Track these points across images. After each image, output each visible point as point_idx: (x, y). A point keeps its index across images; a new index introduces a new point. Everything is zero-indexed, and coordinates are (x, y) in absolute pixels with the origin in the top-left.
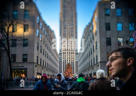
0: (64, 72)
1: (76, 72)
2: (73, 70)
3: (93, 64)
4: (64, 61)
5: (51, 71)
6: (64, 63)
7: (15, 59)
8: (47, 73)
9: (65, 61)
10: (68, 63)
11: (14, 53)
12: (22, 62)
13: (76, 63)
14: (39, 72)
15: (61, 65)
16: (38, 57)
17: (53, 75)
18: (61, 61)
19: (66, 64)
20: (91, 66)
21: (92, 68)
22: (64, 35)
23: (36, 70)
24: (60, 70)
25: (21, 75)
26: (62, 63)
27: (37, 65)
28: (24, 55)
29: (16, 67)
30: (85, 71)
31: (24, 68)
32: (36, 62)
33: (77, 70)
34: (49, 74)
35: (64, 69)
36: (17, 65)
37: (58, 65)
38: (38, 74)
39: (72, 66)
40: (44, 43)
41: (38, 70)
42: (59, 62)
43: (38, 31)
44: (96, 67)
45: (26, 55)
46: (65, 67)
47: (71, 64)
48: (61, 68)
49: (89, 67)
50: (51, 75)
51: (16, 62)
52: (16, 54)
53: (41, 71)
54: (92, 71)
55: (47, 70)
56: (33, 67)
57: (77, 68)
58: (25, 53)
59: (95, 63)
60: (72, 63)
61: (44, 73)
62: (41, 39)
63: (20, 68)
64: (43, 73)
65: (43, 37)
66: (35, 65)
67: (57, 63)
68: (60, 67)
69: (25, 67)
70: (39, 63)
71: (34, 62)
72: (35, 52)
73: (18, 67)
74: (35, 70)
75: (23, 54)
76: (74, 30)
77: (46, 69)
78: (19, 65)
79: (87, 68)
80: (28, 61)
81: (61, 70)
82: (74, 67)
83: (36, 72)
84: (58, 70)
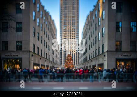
0: (64, 64)
1: (77, 64)
2: (74, 62)
3: (97, 54)
4: (64, 52)
5: (51, 62)
6: (64, 54)
7: (8, 46)
8: (46, 64)
9: (66, 52)
10: (68, 54)
11: (5, 40)
12: (15, 50)
13: (77, 55)
14: (37, 62)
15: (61, 56)
16: (34, 45)
17: (53, 67)
18: (62, 52)
19: (67, 55)
20: (94, 56)
21: (97, 59)
22: (64, 24)
23: (33, 60)
24: (60, 62)
25: (16, 65)
26: (63, 54)
27: (33, 55)
28: (17, 42)
29: (9, 56)
30: (87, 62)
31: (18, 57)
32: (32, 51)
33: (78, 62)
34: (48, 65)
35: (65, 60)
36: (9, 54)
37: (59, 56)
38: (35, 64)
39: (73, 58)
40: (42, 30)
41: (35, 60)
42: (59, 53)
43: (34, 14)
44: (101, 58)
45: (21, 42)
46: (66, 59)
47: (71, 55)
48: (62, 60)
49: (92, 57)
50: (50, 66)
51: (9, 50)
52: (8, 41)
53: (39, 61)
54: (96, 63)
55: (46, 61)
56: (28, 57)
57: (78, 59)
58: (19, 40)
59: (101, 52)
60: (73, 54)
61: (43, 64)
62: (38, 25)
63: (13, 57)
64: (41, 63)
65: (41, 22)
66: (31, 54)
67: (57, 54)
68: (61, 58)
69: (20, 56)
70: (36, 52)
71: (29, 51)
72: (30, 39)
73: (11, 56)
74: (31, 60)
75: (17, 40)
76: (76, 18)
77: (44, 60)
78: (12, 54)
79: (90, 59)
80: (23, 50)
81: (62, 61)
82: (74, 59)
83: (32, 62)
84: (58, 61)
